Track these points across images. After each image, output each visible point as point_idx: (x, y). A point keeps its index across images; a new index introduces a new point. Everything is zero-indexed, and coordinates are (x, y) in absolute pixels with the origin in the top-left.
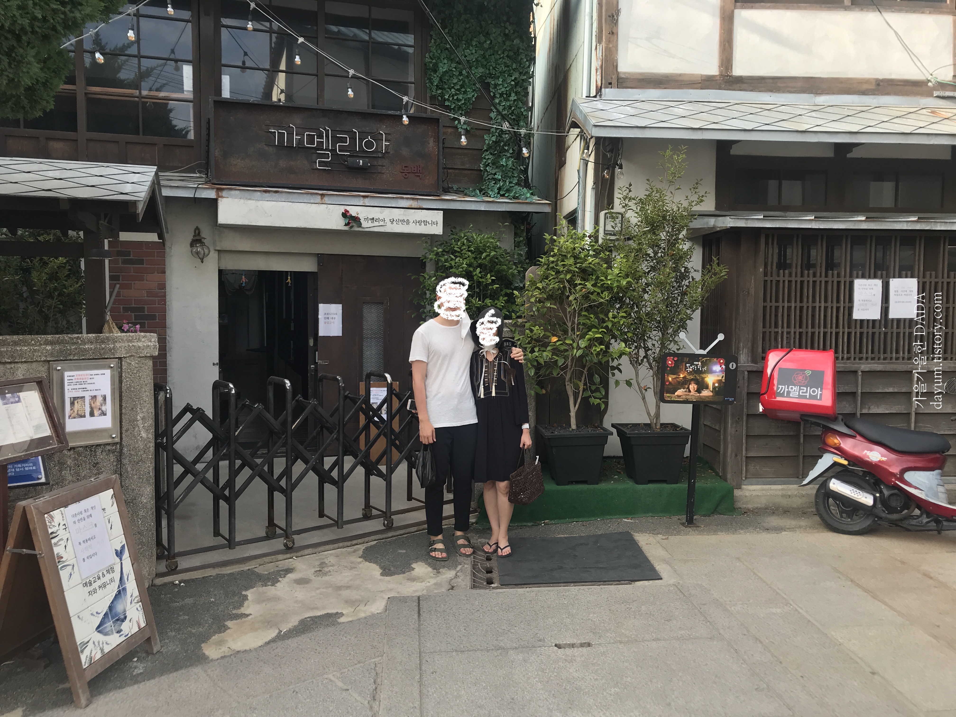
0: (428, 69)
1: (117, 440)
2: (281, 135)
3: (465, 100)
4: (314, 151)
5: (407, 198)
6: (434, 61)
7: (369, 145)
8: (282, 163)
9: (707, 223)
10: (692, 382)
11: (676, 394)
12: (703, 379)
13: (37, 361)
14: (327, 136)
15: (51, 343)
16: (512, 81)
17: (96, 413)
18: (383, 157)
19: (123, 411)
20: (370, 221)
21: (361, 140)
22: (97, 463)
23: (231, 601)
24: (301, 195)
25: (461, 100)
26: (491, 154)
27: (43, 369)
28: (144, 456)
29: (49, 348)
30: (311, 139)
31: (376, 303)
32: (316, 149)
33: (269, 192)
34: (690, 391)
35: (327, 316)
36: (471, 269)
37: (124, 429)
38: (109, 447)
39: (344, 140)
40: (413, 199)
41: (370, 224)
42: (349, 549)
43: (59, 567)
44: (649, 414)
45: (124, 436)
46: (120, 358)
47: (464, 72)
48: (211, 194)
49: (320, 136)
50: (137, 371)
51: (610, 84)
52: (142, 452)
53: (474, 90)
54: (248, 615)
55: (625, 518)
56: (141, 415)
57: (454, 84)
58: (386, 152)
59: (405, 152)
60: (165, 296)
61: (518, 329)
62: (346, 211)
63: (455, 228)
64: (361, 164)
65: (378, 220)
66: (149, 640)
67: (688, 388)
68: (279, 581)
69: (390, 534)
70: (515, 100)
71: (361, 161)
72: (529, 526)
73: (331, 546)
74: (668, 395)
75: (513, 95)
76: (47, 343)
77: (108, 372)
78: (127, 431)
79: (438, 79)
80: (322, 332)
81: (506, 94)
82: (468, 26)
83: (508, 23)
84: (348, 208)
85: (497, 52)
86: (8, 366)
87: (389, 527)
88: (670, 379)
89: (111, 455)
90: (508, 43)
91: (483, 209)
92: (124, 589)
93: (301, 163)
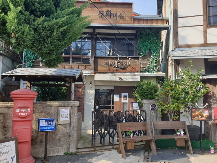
2: (107, 62)
5: (132, 74)
7: (124, 63)
10: (200, 115)
11: (195, 118)
14: (116, 62)
17: (66, 117)
19: (71, 117)
22: (66, 128)
29: (58, 104)
30: (113, 63)
33: (104, 74)
34: (199, 118)
38: (68, 124)
39: (119, 63)
41: (124, 79)
46: (71, 106)
51: (177, 47)
56: (75, 118)
58: (128, 65)
59: (132, 64)
60: (84, 94)
62: (119, 77)
71: (123, 67)
74: (193, 118)
77: (68, 109)
78: (72, 121)
82: (146, 38)
88: (194, 114)
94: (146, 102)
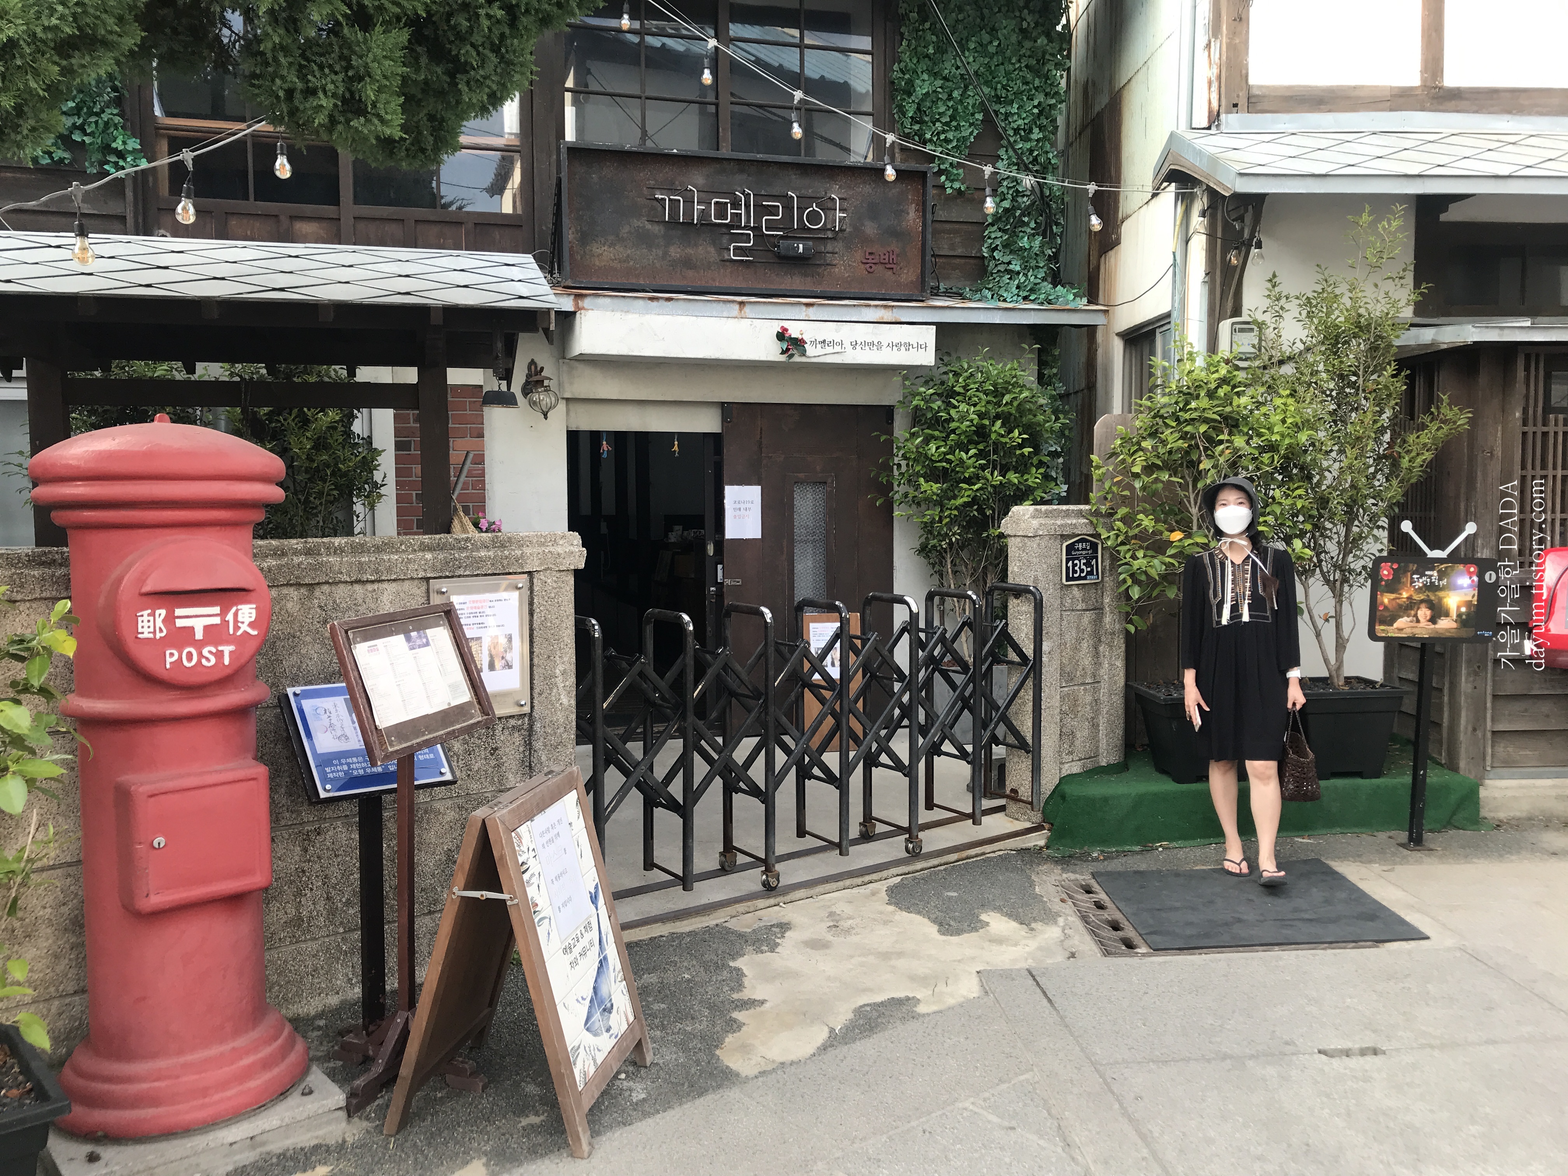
0: (896, 90)
1: (527, 709)
2: (674, 204)
3: (958, 141)
4: (724, 230)
5: (876, 306)
6: (907, 76)
7: (814, 217)
8: (675, 252)
9: (1417, 337)
10: (1423, 606)
11: (1395, 625)
12: (1440, 599)
13: (412, 578)
14: (747, 206)
15: (430, 548)
16: (1035, 107)
17: (498, 664)
18: (834, 239)
19: (536, 661)
20: (819, 346)
21: (801, 210)
22: (496, 749)
23: (719, 978)
24: (709, 304)
25: (951, 141)
26: (1000, 229)
27: (418, 592)
28: (565, 736)
29: (429, 556)
30: (721, 211)
31: (815, 483)
32: (729, 226)
33: (657, 299)
34: (1418, 621)
35: (738, 506)
36: (986, 422)
37: (536, 691)
38: (512, 722)
39: (773, 211)
40: (886, 307)
41: (819, 351)
42: (862, 890)
43: (536, 920)
44: (1326, 661)
45: (536, 702)
46: (530, 573)
47: (956, 94)
48: (566, 304)
49: (736, 205)
50: (556, 594)
51: (1235, 105)
52: (562, 729)
53: (971, 125)
54: (763, 1002)
55: (1297, 836)
56: (561, 667)
57: (939, 114)
58: (841, 230)
59: (870, 228)
60: (483, 475)
61: (1101, 520)
62: (785, 330)
63: (949, 354)
64: (801, 250)
65: (832, 343)
66: (640, 1042)
67: (1416, 616)
68: (778, 944)
69: (919, 865)
70: (1038, 140)
71: (801, 246)
72: (1137, 853)
73: (834, 886)
74: (1382, 627)
75: (1036, 130)
76: (425, 548)
77: (516, 594)
78: (540, 694)
79: (915, 106)
80: (730, 533)
81: (1024, 130)
82: (960, 17)
83: (1026, 11)
84: (786, 324)
85: (1010, 59)
86: (370, 587)
87: (915, 853)
88: (1386, 601)
89: (516, 735)
90: (1028, 44)
91: (997, 321)
92: (605, 958)
93: (705, 250)
94: (1035, 523)
